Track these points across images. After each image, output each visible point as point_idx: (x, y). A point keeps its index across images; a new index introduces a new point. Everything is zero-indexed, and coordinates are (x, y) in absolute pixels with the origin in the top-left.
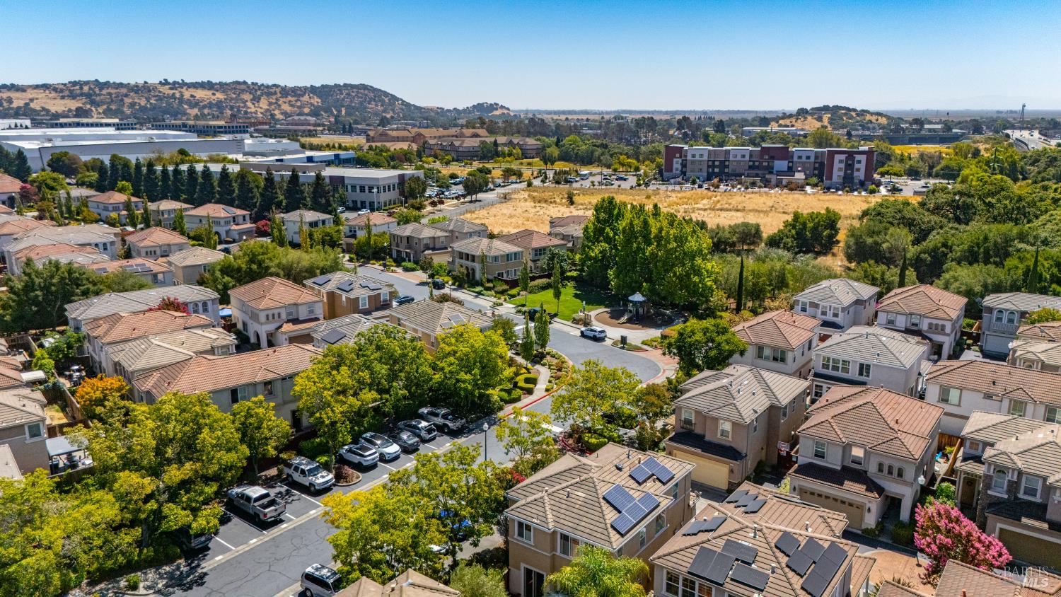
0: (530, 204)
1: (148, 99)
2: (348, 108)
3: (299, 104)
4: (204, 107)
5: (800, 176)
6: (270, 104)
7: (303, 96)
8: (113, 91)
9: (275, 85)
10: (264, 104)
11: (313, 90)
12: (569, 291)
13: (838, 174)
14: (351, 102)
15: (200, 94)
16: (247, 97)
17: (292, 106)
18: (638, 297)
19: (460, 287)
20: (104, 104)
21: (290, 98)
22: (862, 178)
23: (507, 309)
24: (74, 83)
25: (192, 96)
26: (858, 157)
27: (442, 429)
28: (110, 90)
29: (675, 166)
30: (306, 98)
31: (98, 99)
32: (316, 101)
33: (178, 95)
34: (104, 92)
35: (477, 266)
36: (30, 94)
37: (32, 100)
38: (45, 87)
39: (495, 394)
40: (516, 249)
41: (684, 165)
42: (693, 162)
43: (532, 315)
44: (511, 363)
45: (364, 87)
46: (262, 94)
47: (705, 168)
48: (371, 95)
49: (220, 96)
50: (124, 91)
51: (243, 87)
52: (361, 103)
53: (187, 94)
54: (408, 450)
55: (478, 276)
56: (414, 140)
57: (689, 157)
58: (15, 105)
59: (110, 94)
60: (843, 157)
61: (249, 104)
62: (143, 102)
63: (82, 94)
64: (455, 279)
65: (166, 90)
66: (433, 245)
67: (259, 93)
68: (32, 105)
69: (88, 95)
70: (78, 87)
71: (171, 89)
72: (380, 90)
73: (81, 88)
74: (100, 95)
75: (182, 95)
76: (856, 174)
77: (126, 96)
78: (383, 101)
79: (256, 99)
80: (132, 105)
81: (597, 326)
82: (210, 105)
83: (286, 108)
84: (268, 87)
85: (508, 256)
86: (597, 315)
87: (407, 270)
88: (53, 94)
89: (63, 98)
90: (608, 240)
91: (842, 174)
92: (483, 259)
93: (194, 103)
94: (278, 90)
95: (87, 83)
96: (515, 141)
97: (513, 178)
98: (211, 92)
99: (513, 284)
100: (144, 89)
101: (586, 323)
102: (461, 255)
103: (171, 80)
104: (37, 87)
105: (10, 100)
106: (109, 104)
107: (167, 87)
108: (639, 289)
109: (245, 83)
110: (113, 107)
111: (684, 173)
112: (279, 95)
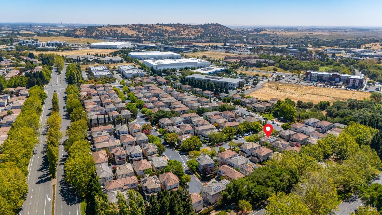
0: (268, 89)
1: (154, 30)
2: (213, 34)
3: (197, 31)
4: (169, 33)
5: (341, 83)
6: (188, 32)
7: (198, 28)
8: (144, 28)
9: (190, 25)
10: (186, 32)
11: (201, 26)
12: (271, 115)
13: (351, 84)
14: (213, 31)
15: (168, 28)
16: (181, 29)
17: (195, 32)
18: (282, 118)
19: (253, 112)
20: (142, 32)
21: (194, 29)
22: (357, 85)
23: (261, 117)
24: (133, 25)
25: (166, 29)
26: (356, 80)
27: (252, 133)
28: (143, 27)
29: (308, 77)
30: (199, 29)
31: (140, 30)
32: (202, 30)
33: (162, 29)
34: (142, 28)
35: (256, 109)
36: (122, 28)
37: (123, 30)
38: (125, 26)
39: (259, 130)
40: (263, 106)
41: (311, 77)
42: (313, 77)
43: (264, 119)
44: (261, 126)
45: (218, 25)
46: (186, 28)
47: (316, 78)
48: (220, 28)
49: (174, 29)
50: (147, 28)
51: (180, 26)
52: (216, 31)
53: (165, 28)
54: (249, 135)
55: (256, 110)
56: (238, 58)
57: (312, 75)
58: (118, 32)
59: (143, 29)
60: (353, 80)
61: (182, 32)
62: (152, 32)
63: (136, 29)
64: (252, 111)
65: (158, 27)
66: (248, 103)
67: (185, 28)
68: (123, 32)
69: (138, 29)
70: (134, 26)
71: (160, 27)
72: (223, 26)
73: (136, 27)
74: (141, 29)
75: (163, 29)
76: (356, 84)
77: (148, 29)
78: (223, 30)
79: (184, 30)
80: (150, 32)
81: (275, 122)
82: (171, 33)
83: (193, 33)
84: (188, 25)
85: (262, 108)
86: (275, 119)
87: (243, 107)
88: (128, 29)
89: (131, 30)
90: (279, 107)
91: (352, 84)
92: (257, 108)
93: (167, 32)
94: (191, 27)
95: (137, 25)
96: (267, 61)
97: (265, 78)
98: (171, 28)
99: (262, 113)
100: (152, 27)
101: (273, 121)
102: (254, 107)
103: (159, 24)
104: (123, 26)
105: (117, 31)
106: (143, 32)
107: (159, 26)
108: (282, 116)
109: (181, 24)
110: (144, 33)
111: (310, 79)
112: (191, 28)
